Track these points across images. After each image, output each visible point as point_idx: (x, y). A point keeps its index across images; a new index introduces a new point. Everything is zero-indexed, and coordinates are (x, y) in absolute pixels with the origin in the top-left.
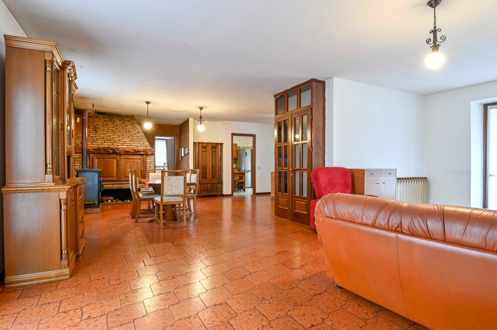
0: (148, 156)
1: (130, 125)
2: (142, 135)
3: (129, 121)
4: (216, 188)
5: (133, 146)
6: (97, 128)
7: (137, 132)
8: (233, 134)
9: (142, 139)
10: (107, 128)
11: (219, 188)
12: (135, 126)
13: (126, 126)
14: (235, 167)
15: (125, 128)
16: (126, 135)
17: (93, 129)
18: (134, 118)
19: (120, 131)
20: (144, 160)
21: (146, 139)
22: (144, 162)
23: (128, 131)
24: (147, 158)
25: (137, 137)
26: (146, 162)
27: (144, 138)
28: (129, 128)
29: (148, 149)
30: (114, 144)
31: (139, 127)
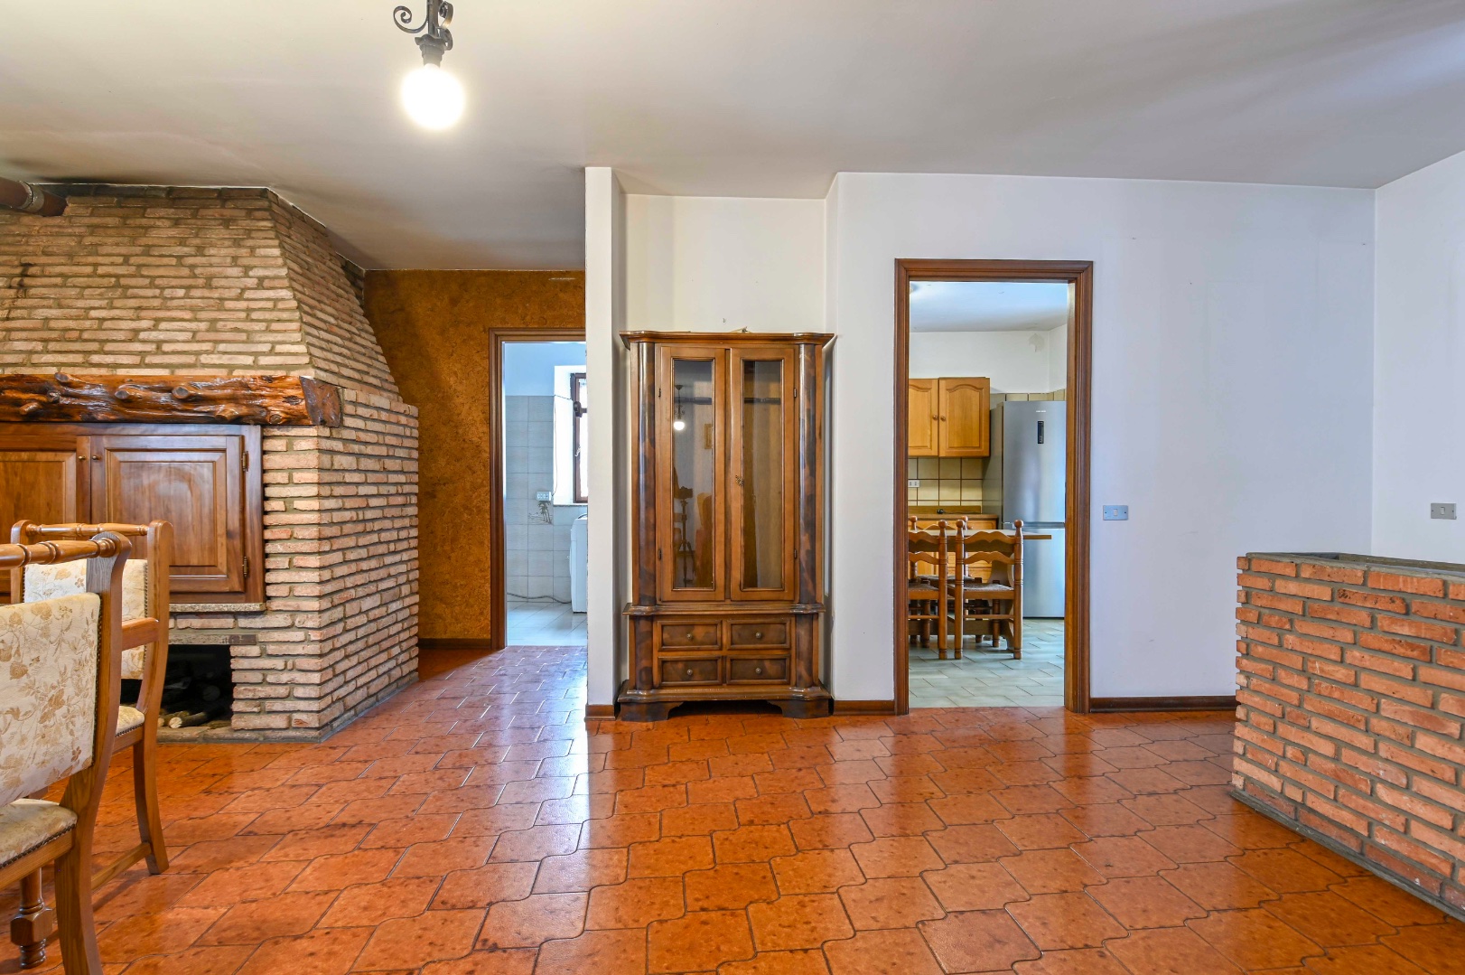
0: (276, 432)
1: (227, 243)
2: (276, 301)
3: (226, 222)
4: (778, 653)
5: (204, 366)
6: (32, 270)
7: (251, 282)
8: (909, 271)
9: (275, 326)
10: (89, 270)
11: (798, 655)
12: (252, 249)
13: (200, 251)
14: (979, 504)
15: (190, 261)
16: (181, 302)
17: (12, 276)
18: (266, 204)
19: (158, 282)
20: (244, 455)
21: (295, 326)
22: (244, 468)
23: (201, 282)
24: (269, 445)
25: (249, 310)
26: (264, 471)
27: (285, 315)
28: (214, 260)
29: (259, 382)
30: (95, 358)
31: (277, 252)
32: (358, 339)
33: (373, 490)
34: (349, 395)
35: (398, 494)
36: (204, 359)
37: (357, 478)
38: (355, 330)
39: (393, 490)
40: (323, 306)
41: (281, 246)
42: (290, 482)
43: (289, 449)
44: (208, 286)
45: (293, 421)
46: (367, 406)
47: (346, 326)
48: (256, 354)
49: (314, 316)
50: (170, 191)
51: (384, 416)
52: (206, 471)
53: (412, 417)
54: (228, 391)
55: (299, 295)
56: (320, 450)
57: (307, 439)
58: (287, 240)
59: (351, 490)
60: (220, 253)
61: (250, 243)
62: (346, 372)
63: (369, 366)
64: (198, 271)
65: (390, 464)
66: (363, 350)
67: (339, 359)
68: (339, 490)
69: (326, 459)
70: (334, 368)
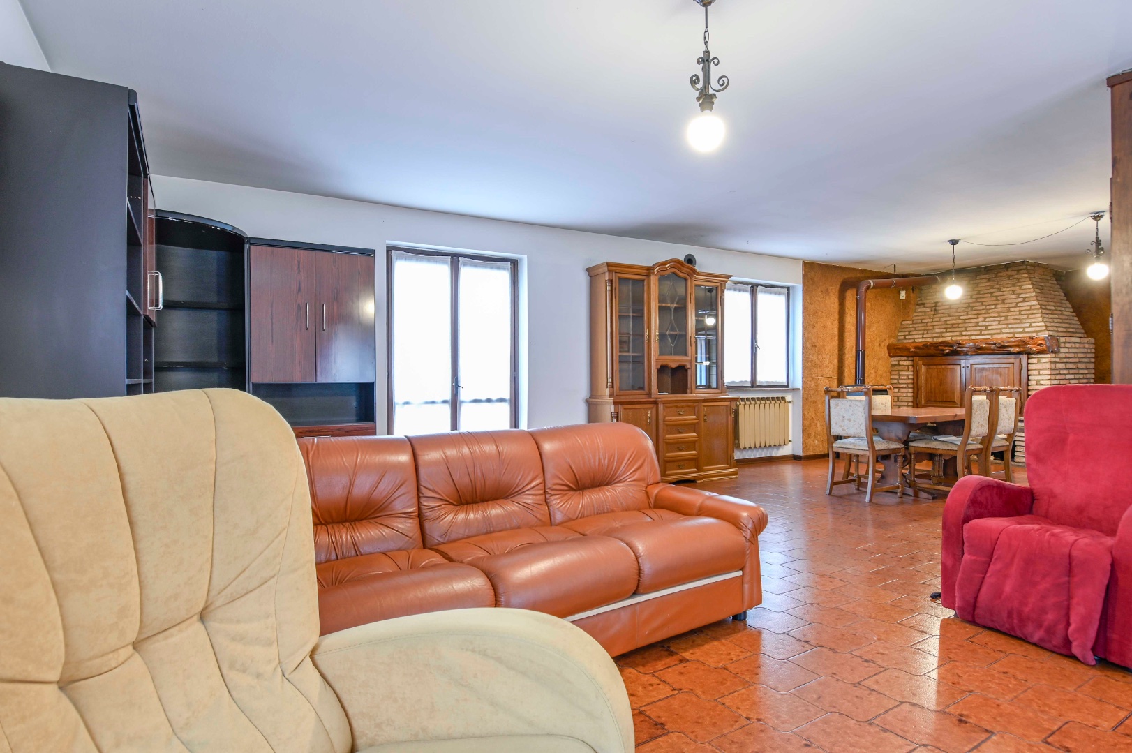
0: (1034, 356)
1: (1010, 285)
2: (1031, 306)
3: (1009, 277)
5: (1004, 333)
6: (938, 304)
7: (1021, 300)
9: (1031, 316)
12: (1020, 286)
13: (999, 290)
15: (995, 294)
16: (993, 310)
17: (932, 307)
18: (1024, 267)
19: (984, 303)
20: (1021, 365)
21: (1039, 315)
22: (1021, 369)
23: (1000, 302)
24: (1030, 361)
25: (1020, 311)
26: (1028, 370)
27: (1035, 312)
28: (1004, 293)
29: (1028, 339)
30: (964, 333)
31: (1030, 286)
32: (1065, 313)
33: (1072, 377)
34: (1062, 340)
35: (1084, 378)
36: (1004, 331)
37: (1065, 372)
38: (1063, 309)
39: (1081, 376)
40: (1050, 303)
41: (1032, 284)
42: (1039, 374)
43: (1039, 362)
44: (1004, 303)
45: (1040, 352)
46: (1070, 343)
47: (1059, 308)
48: (1024, 328)
49: (1046, 309)
50: (985, 268)
51: (1077, 345)
52: (1006, 371)
53: (1092, 343)
54: (1016, 343)
55: (1040, 302)
56: (1051, 362)
57: (1046, 358)
58: (1034, 279)
59: (1063, 377)
60: (1007, 290)
61: (1019, 284)
62: (1060, 329)
63: (1070, 324)
64: (999, 298)
65: (1080, 366)
66: (1067, 317)
67: (1057, 325)
68: (1058, 377)
69: (1053, 366)
70: (1055, 329)
